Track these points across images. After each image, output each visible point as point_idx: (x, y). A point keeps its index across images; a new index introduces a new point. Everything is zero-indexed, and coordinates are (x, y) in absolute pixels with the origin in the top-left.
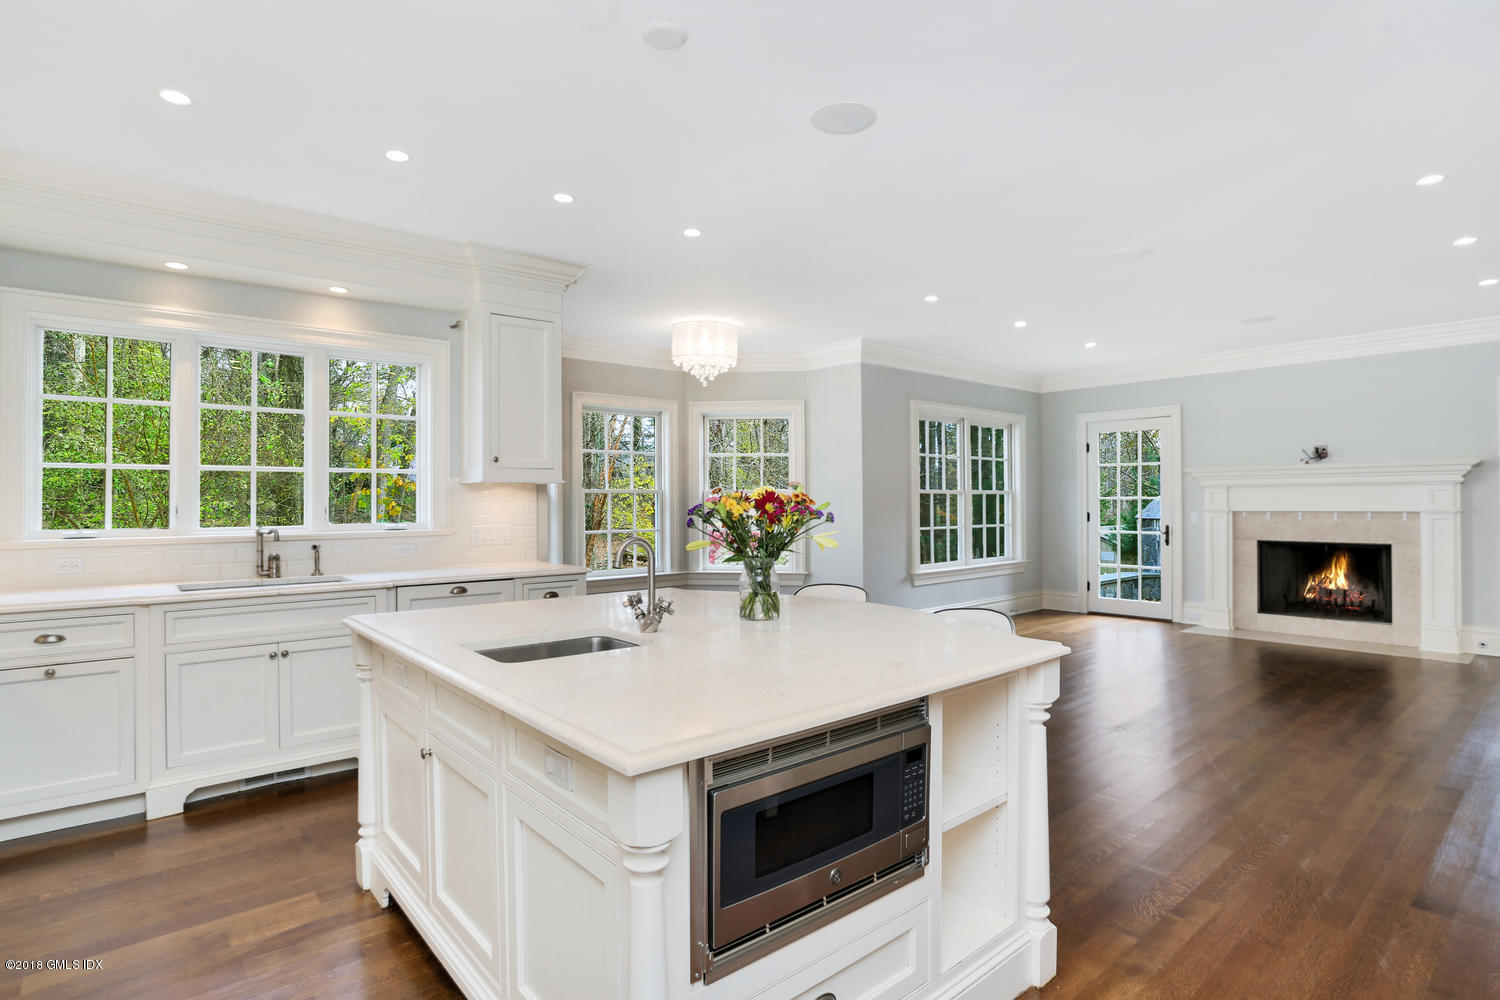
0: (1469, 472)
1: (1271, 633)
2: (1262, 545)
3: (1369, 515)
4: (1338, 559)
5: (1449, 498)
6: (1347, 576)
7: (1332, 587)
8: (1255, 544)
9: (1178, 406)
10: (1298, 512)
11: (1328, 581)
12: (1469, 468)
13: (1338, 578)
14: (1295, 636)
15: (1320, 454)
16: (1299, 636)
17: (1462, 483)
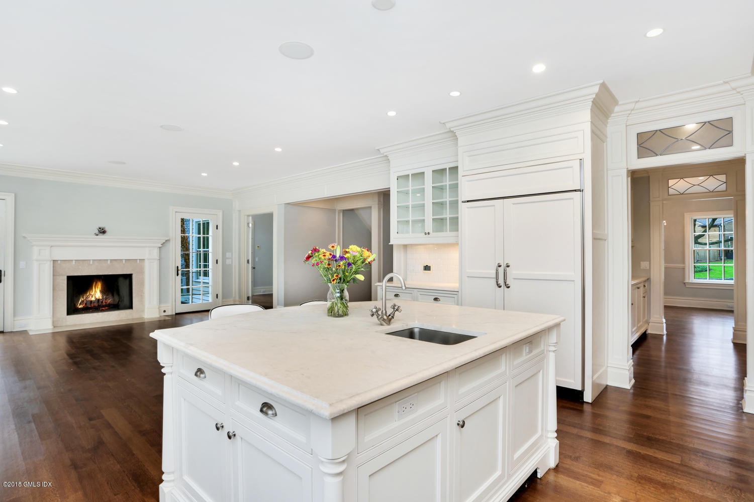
0: (164, 243)
1: (75, 325)
2: (70, 279)
3: (124, 261)
4: (96, 283)
5: (155, 253)
6: (102, 292)
7: (93, 299)
8: (66, 278)
9: (13, 194)
10: (90, 260)
11: (91, 297)
12: (164, 241)
13: (96, 293)
14: (88, 324)
15: (102, 231)
16: (91, 324)
17: (160, 248)
